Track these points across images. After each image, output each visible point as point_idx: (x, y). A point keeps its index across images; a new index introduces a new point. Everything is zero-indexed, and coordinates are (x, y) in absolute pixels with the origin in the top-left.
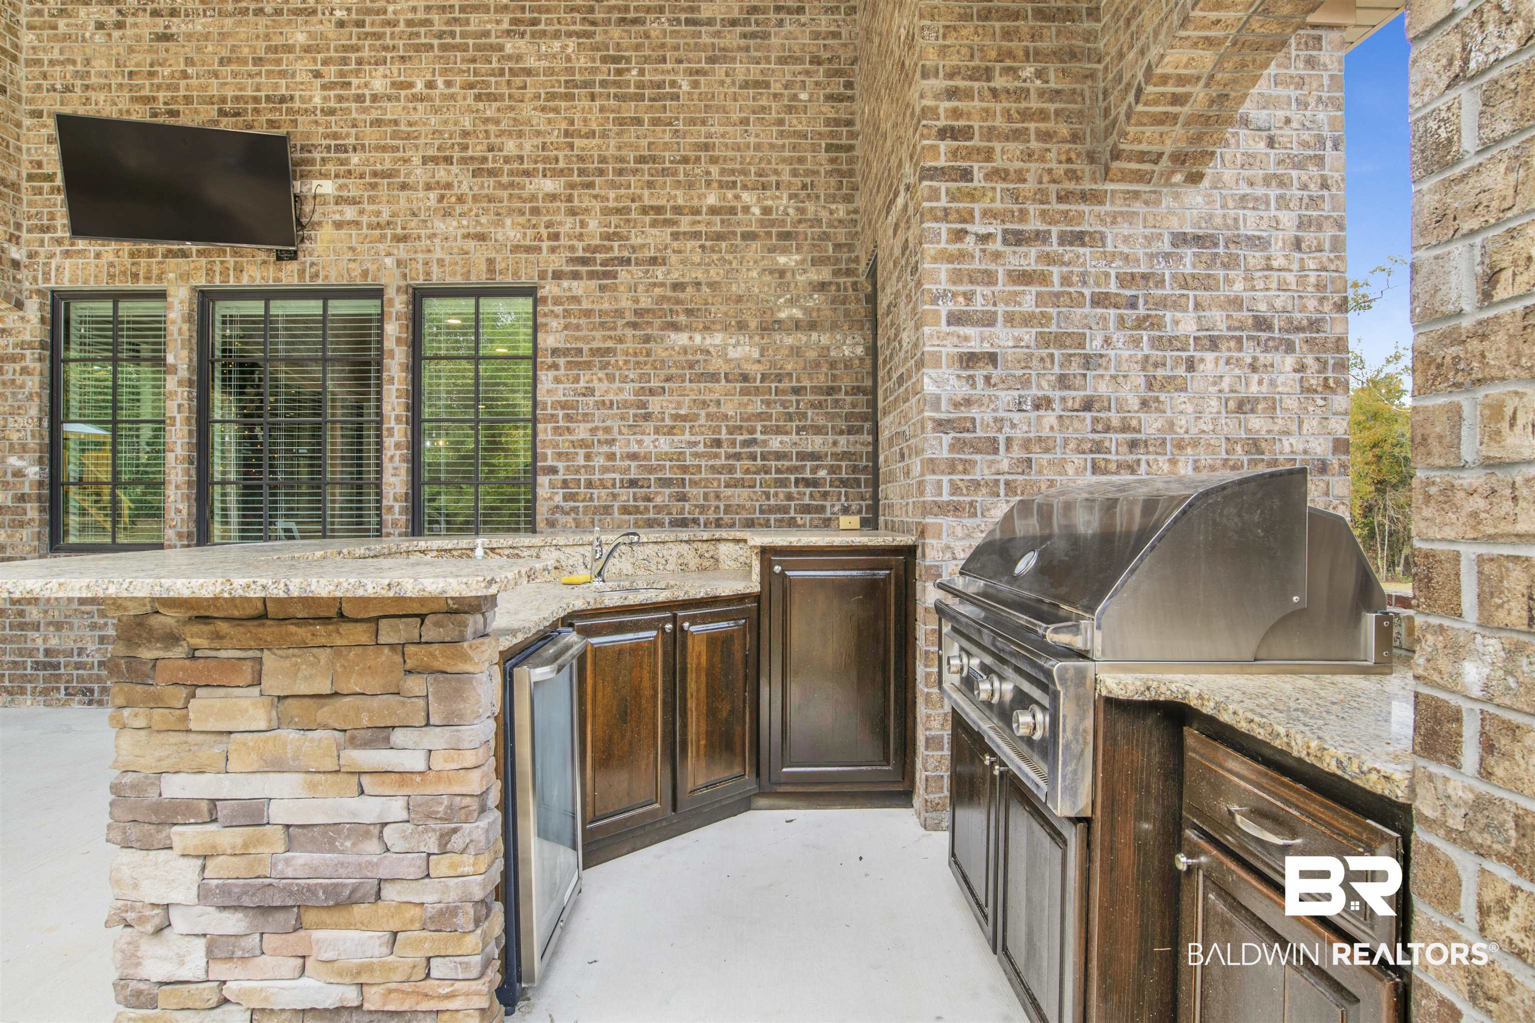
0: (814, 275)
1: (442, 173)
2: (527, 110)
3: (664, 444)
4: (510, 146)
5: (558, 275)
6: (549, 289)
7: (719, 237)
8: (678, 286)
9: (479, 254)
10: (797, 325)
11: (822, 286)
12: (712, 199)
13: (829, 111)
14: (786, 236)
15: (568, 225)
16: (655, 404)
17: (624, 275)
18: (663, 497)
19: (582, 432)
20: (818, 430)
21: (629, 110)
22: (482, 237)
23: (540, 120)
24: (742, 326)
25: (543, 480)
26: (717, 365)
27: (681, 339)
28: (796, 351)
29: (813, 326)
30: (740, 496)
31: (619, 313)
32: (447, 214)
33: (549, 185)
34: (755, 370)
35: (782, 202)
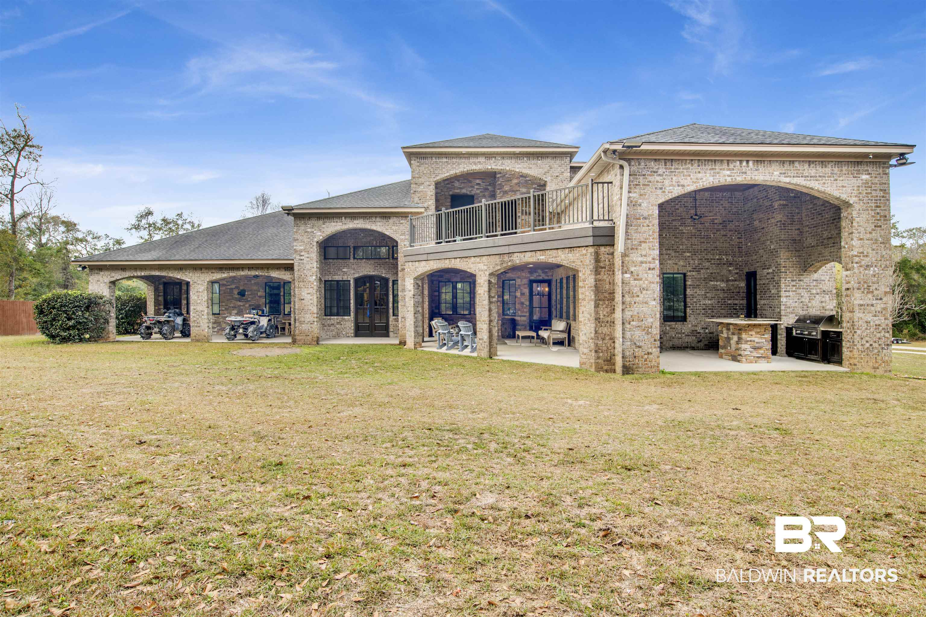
0: (736, 271)
1: (669, 252)
2: (684, 240)
3: (709, 302)
4: (681, 247)
5: (690, 271)
6: (689, 274)
7: (719, 264)
8: (712, 273)
9: (676, 267)
10: (733, 280)
11: (737, 273)
12: (717, 257)
13: (738, 241)
14: (730, 264)
15: (692, 262)
16: (708, 295)
17: (702, 271)
18: (709, 312)
19: (695, 300)
20: (737, 300)
21: (702, 240)
22: (676, 264)
23: (686, 242)
24: (723, 281)
25: (688, 309)
26: (719, 288)
27: (712, 283)
28: (733, 285)
29: (736, 281)
30: (723, 311)
31: (701, 278)
32: (670, 259)
33: (688, 254)
34: (725, 288)
35: (730, 258)
